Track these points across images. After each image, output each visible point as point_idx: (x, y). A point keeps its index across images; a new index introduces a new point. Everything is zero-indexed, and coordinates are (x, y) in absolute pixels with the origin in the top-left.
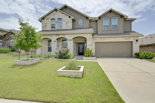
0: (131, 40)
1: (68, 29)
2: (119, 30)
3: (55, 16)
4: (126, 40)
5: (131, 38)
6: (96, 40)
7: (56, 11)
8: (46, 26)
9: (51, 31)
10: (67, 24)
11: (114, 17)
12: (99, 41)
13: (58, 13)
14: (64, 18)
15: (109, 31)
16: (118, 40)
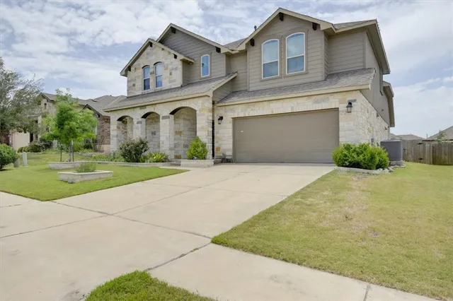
0: (333, 102)
1: (173, 87)
2: (310, 72)
3: (150, 58)
4: (317, 105)
5: (330, 97)
6: (233, 111)
7: (151, 46)
8: (134, 85)
9: (143, 96)
10: (171, 74)
11: (294, 30)
12: (241, 115)
13: (154, 51)
14: (166, 59)
15: (280, 78)
16: (292, 108)
